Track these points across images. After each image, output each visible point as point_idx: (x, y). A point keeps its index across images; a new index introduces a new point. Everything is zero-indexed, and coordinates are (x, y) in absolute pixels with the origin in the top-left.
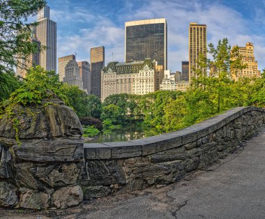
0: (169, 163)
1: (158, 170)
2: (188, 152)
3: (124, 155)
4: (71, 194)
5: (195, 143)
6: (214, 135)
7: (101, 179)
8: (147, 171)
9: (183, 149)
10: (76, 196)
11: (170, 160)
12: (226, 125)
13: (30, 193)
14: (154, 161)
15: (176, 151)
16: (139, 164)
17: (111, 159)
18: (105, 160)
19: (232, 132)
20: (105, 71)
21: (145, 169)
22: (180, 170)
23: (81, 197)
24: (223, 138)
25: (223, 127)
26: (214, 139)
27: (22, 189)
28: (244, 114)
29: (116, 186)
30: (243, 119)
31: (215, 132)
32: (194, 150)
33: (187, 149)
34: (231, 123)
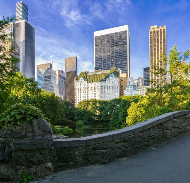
0: (104, 151)
1: (96, 154)
2: (118, 145)
4: (47, 168)
5: (123, 139)
6: (141, 134)
8: (90, 155)
9: (114, 142)
10: (49, 169)
11: (104, 149)
12: (153, 127)
13: (24, 169)
14: (94, 149)
17: (69, 147)
18: (66, 148)
20: (78, 79)
21: (88, 153)
23: (53, 169)
24: (150, 136)
25: (150, 129)
26: (140, 137)
27: (18, 167)
28: (176, 118)
29: (72, 163)
30: (175, 122)
31: (142, 132)
32: (123, 144)
33: (117, 143)
34: (160, 125)
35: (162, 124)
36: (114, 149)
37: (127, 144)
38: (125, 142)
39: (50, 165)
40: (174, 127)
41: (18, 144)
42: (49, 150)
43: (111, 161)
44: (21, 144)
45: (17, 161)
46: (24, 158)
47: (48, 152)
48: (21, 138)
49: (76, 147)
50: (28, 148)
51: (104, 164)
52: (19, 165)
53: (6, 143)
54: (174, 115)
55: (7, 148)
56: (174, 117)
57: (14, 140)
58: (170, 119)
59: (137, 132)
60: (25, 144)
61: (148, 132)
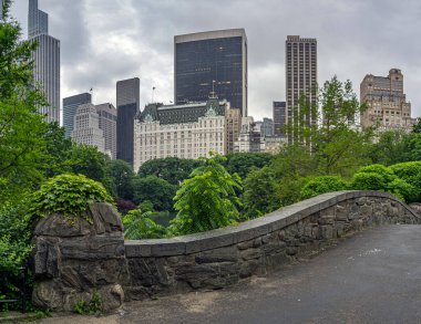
0: (217, 264)
1: (203, 271)
2: (242, 253)
3: (165, 253)
4: (113, 293)
5: (251, 242)
6: (283, 233)
7: (141, 278)
8: (191, 272)
9: (235, 247)
10: (117, 295)
11: (218, 261)
12: (304, 219)
14: (199, 261)
15: (224, 250)
16: (181, 263)
17: (152, 257)
18: (146, 258)
19: (315, 229)
20: (141, 120)
21: (189, 269)
22: (232, 274)
23: (122, 296)
24: (297, 237)
25: (297, 222)
26: (281, 238)
27: (65, 289)
28: (339, 203)
29: (158, 288)
30: (338, 211)
31: (283, 229)
32: (251, 250)
33: (241, 249)
34: (314, 216)
35: (317, 214)
36: (234, 261)
37: (258, 250)
38: (255, 246)
39: (118, 288)
40: (337, 220)
41: (66, 248)
42: (117, 260)
46: (75, 273)
47: (115, 264)
48: (70, 237)
49: (166, 257)
50: (83, 255)
51: (218, 289)
52: (66, 285)
53: (48, 245)
54: (337, 197)
55: (50, 254)
56: (338, 201)
57: (60, 240)
58: (330, 205)
59: (275, 228)
60: (78, 248)
61: (293, 228)
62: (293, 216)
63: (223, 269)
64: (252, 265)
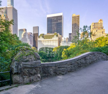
0: (63, 69)
1: (60, 70)
5: (70, 63)
6: (77, 61)
7: (45, 72)
9: (67, 65)
11: (63, 68)
12: (82, 58)
13: (27, 78)
14: (59, 68)
15: (64, 65)
16: (55, 68)
18: (46, 67)
19: (85, 61)
20: (39, 37)
21: (56, 70)
23: (40, 77)
24: (81, 63)
25: (81, 59)
26: (77, 63)
27: (24, 77)
28: (90, 55)
30: (90, 57)
31: (78, 60)
33: (68, 65)
34: (85, 58)
36: (67, 68)
37: (72, 65)
38: (71, 65)
39: (39, 75)
40: (90, 59)
41: (24, 64)
42: (39, 68)
43: (66, 73)
44: (26, 64)
45: (24, 73)
47: (39, 69)
49: (51, 67)
51: (63, 75)
54: (90, 53)
55: (19, 66)
56: (90, 54)
58: (88, 55)
59: (76, 60)
60: (28, 64)
61: (80, 60)
62: (80, 57)
63: (64, 70)
64: (71, 69)
